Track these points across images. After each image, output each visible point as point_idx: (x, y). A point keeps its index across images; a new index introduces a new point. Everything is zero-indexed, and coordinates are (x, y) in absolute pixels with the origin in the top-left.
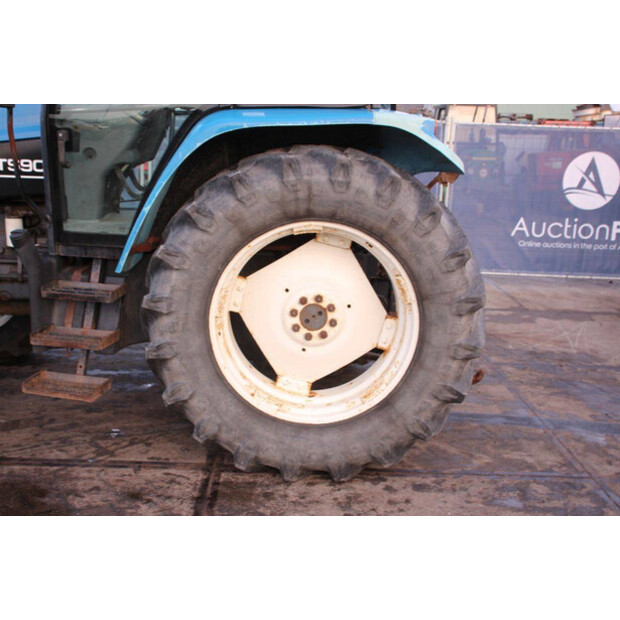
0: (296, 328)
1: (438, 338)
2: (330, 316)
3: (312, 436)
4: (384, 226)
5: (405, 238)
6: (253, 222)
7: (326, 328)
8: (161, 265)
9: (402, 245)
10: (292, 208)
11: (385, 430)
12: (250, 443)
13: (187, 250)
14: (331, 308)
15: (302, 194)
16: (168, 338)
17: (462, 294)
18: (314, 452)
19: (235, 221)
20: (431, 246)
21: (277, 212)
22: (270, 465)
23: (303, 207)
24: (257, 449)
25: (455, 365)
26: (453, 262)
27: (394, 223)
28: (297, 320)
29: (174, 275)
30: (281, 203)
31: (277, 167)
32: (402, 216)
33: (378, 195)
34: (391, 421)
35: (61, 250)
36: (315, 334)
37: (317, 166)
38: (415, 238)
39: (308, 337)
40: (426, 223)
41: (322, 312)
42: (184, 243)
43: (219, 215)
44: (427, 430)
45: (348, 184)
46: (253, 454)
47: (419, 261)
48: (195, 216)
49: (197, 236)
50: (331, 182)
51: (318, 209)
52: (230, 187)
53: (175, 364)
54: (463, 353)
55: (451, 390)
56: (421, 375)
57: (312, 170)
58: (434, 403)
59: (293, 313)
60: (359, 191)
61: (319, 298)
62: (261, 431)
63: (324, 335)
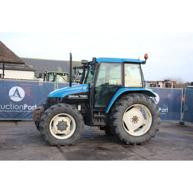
0: (133, 121)
1: (155, 121)
2: (138, 119)
3: (137, 138)
4: (147, 104)
5: (150, 106)
6: (130, 104)
7: (137, 121)
8: (116, 111)
9: (150, 107)
10: (135, 102)
11: (148, 136)
12: (129, 139)
13: (120, 109)
14: (138, 118)
15: (136, 100)
16: (117, 122)
17: (158, 114)
18: (138, 140)
19: (127, 104)
20: (154, 107)
21: (133, 103)
22: (131, 143)
23: (136, 102)
24: (130, 140)
25: (157, 125)
26: (157, 109)
27: (149, 104)
28: (133, 120)
29: (119, 113)
30: (134, 102)
31: (133, 96)
32: (150, 103)
33: (146, 100)
34: (149, 135)
35: (94, 110)
36: (135, 122)
37: (138, 96)
38: (151, 106)
39: (134, 123)
40: (153, 104)
41: (136, 118)
42: (120, 108)
43: (125, 103)
44: (154, 136)
45: (142, 99)
46: (129, 141)
47: (152, 110)
48: (122, 104)
49: (122, 107)
50: (140, 98)
51: (138, 102)
52: (127, 99)
53: (118, 127)
54: (158, 123)
55: (157, 129)
56: (153, 127)
57: (137, 97)
58: (155, 131)
59: (132, 119)
60: (144, 100)
61: (136, 116)
62: (130, 137)
63: (137, 122)
